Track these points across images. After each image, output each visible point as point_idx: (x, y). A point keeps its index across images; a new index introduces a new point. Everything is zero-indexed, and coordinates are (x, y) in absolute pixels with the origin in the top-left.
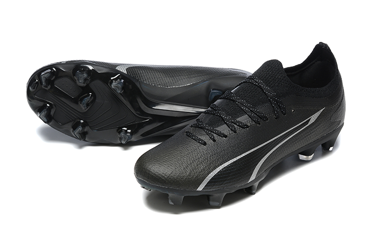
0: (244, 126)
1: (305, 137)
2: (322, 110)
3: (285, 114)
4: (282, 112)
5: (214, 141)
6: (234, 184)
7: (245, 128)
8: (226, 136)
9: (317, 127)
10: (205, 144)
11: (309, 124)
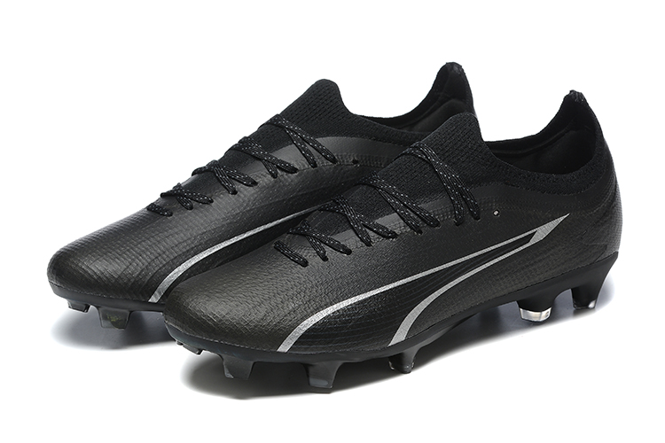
0: (387, 234)
1: (523, 269)
2: (561, 219)
3: (477, 219)
4: (472, 213)
5: (325, 259)
6: (357, 345)
7: (390, 237)
8: (349, 252)
9: (549, 250)
10: (305, 264)
11: (532, 242)
